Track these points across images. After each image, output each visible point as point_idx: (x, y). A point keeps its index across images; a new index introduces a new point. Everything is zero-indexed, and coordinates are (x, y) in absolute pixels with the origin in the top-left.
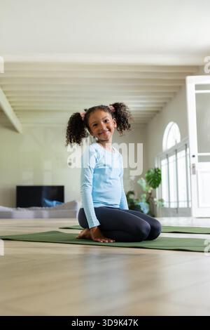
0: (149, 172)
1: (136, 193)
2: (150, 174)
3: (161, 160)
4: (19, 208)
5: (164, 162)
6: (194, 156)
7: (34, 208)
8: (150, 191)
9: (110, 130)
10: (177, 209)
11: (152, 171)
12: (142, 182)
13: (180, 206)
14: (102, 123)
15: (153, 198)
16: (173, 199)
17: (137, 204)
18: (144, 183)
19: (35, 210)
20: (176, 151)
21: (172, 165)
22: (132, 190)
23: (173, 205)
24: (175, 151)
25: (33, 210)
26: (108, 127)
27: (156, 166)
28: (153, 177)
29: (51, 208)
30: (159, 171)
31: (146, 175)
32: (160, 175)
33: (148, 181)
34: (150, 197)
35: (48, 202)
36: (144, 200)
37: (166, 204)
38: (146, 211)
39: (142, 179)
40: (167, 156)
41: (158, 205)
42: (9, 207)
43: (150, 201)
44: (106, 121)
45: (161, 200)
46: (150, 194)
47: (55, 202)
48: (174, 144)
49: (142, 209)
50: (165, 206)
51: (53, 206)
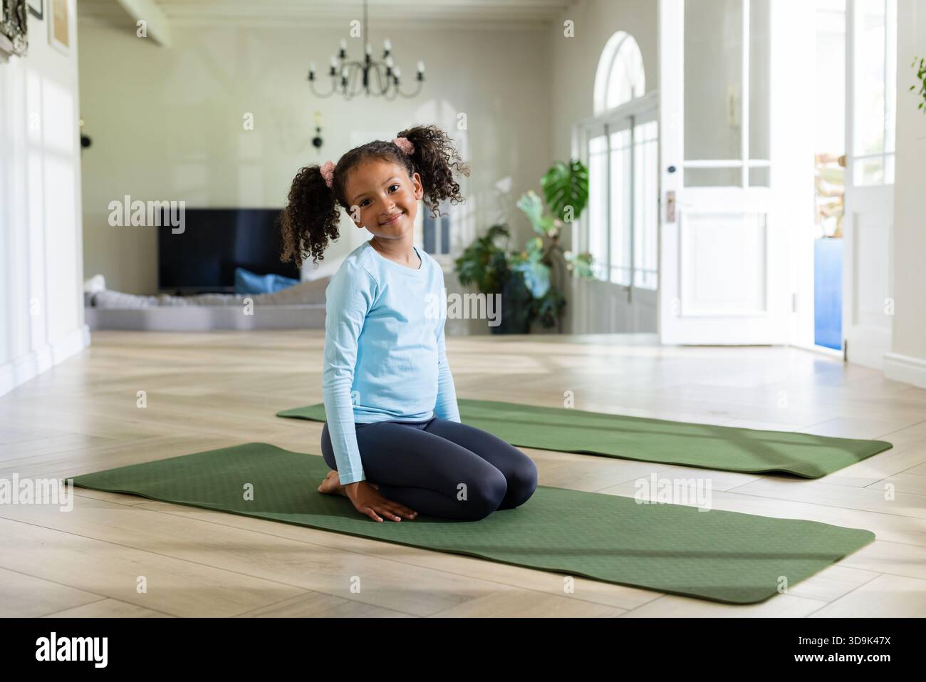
0: (552, 171)
1: (513, 233)
2: (556, 178)
3: (589, 138)
4: (167, 298)
5: (597, 144)
6: (672, 170)
7: (210, 297)
8: (552, 232)
9: (405, 211)
10: (629, 289)
11: (562, 170)
12: (531, 203)
13: (639, 283)
14: (383, 195)
15: (562, 251)
16: (620, 257)
17: (514, 268)
18: (534, 206)
19: (213, 304)
20: (632, 121)
21: (620, 160)
22: (501, 222)
23: (619, 278)
24: (631, 118)
25: (207, 304)
26: (400, 205)
27: (575, 156)
28: (564, 188)
29: (261, 297)
30: (583, 170)
31: (543, 181)
32: (586, 181)
33: (549, 200)
34: (553, 247)
35: (248, 278)
36: (536, 256)
37: (598, 269)
38: (540, 290)
39: (531, 194)
40: (607, 130)
41: (576, 274)
42: (138, 294)
43: (552, 257)
44: (392, 189)
45: (587, 258)
46: (555, 238)
47: (270, 279)
48: (627, 98)
49: (528, 283)
50: (596, 275)
51: (265, 291)
